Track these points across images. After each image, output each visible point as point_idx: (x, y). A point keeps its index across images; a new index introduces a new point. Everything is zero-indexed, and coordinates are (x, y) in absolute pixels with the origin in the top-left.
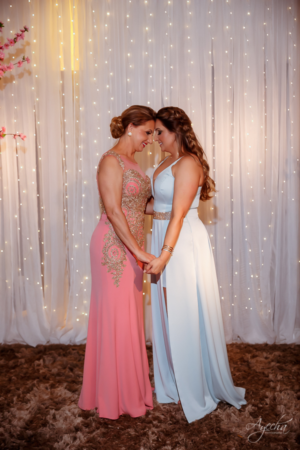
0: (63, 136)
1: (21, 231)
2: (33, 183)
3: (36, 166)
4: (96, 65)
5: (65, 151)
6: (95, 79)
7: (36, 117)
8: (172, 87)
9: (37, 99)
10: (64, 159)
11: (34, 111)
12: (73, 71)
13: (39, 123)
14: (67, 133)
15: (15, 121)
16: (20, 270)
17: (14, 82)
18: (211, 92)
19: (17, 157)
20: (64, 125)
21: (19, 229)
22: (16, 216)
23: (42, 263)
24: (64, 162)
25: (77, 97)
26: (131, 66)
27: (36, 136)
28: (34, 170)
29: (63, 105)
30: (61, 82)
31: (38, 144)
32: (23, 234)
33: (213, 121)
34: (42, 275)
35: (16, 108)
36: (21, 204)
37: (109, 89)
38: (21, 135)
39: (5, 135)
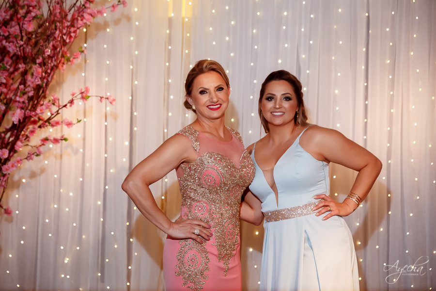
0: (167, 100)
1: (104, 223)
2: (124, 160)
3: (129, 138)
4: (213, 11)
5: (167, 120)
6: (211, 29)
7: (133, 75)
8: (311, 42)
9: (137, 53)
10: (166, 131)
11: (131, 67)
12: (183, 19)
13: (136, 83)
14: (172, 97)
15: (107, 79)
16: (99, 274)
17: (108, 30)
18: (364, 50)
19: (106, 126)
20: (168, 86)
21: (102, 220)
22: (99, 203)
23: (130, 268)
24: (166, 134)
25: (187, 51)
26: (258, 13)
27: (132, 100)
28: (127, 143)
29: (169, 62)
30: (168, 31)
31: (134, 110)
32: (106, 226)
33: (367, 88)
34: (128, 284)
35: (108, 62)
36: (107, 187)
37: (229, 42)
38: (109, 98)
39: (89, 97)
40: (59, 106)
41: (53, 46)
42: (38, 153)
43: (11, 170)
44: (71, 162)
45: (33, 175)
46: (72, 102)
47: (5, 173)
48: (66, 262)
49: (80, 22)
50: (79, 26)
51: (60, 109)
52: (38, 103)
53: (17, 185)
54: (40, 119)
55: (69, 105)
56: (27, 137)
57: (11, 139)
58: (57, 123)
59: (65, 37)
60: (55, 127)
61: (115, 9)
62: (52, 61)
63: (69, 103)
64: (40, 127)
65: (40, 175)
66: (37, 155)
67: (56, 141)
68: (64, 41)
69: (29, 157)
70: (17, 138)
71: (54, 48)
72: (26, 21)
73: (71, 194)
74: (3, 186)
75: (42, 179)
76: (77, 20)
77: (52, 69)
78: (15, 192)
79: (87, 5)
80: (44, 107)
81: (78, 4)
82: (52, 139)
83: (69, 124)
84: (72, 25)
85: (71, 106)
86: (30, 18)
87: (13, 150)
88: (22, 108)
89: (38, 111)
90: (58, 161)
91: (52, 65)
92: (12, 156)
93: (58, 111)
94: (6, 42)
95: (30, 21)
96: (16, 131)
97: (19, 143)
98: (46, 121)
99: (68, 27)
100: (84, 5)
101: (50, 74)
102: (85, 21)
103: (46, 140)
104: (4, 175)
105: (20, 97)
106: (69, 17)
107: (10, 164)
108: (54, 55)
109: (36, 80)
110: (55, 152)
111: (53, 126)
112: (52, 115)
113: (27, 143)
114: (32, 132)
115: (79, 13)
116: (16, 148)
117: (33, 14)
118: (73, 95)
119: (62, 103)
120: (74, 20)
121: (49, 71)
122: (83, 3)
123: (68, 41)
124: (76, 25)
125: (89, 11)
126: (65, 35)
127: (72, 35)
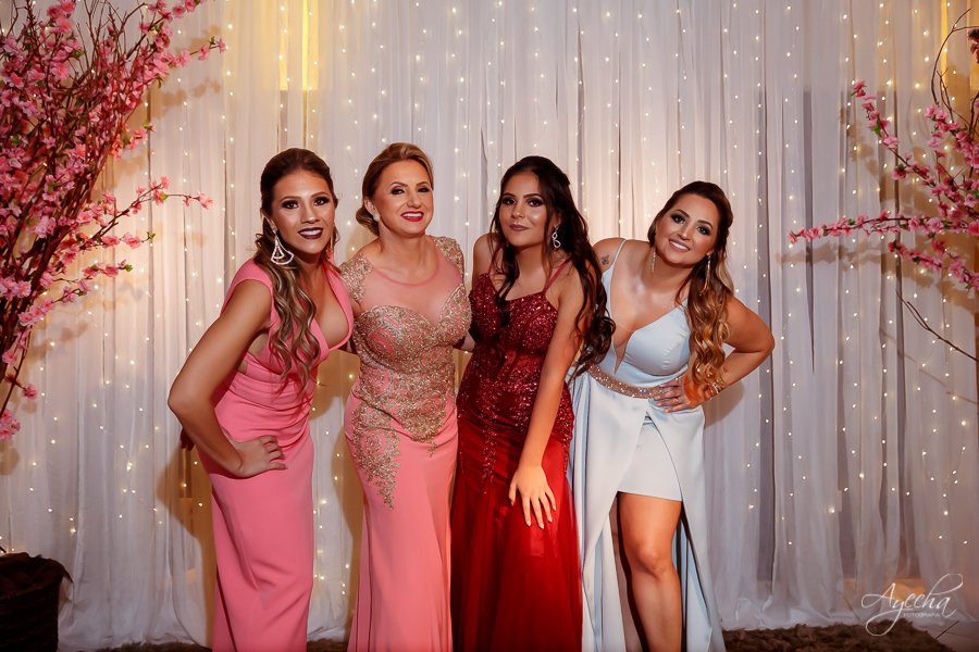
2: (217, 306)
3: (223, 273)
4: (353, 74)
6: (350, 101)
7: (227, 175)
8: (503, 122)
9: (232, 140)
11: (224, 162)
13: (232, 186)
15: (185, 181)
16: (184, 485)
17: (185, 104)
18: (576, 134)
19: (185, 253)
25: (312, 136)
26: (421, 79)
27: (226, 212)
28: (221, 280)
30: (281, 106)
31: (230, 228)
35: (186, 154)
37: (377, 121)
38: (202, 197)
39: (167, 196)
40: (115, 212)
41: (103, 110)
42: (82, 290)
43: (34, 319)
44: (131, 314)
45: (67, 335)
46: (137, 205)
47: (24, 325)
48: (129, 468)
49: (148, 72)
50: (147, 79)
51: (116, 217)
52: (79, 205)
53: (42, 352)
54: (79, 238)
55: (132, 210)
56: (60, 265)
57: (32, 270)
58: (114, 241)
59: (123, 96)
60: (109, 248)
61: (206, 55)
62: (101, 137)
63: (132, 206)
64: (83, 248)
65: (79, 336)
66: (81, 293)
67: (111, 271)
68: (123, 102)
69: (66, 297)
70: (44, 267)
71: (105, 114)
72: (56, 61)
73: (132, 362)
74: (22, 347)
75: (81, 343)
76: (142, 68)
77: (101, 151)
78: (39, 363)
79: (161, 45)
80: (90, 213)
81: (144, 44)
82: (104, 268)
83: (134, 242)
84: (134, 77)
85: (135, 212)
86: (62, 56)
87: (37, 288)
88: (50, 215)
89: (80, 219)
90: (109, 314)
91: (102, 142)
92: (36, 296)
93: (113, 221)
94: (20, 100)
95: (62, 61)
96: (40, 256)
97: (46, 275)
98: (94, 238)
99: (127, 80)
100: (154, 46)
101: (98, 157)
102: (156, 71)
103: (94, 270)
104: (23, 330)
105: (49, 194)
106: (129, 66)
107: (32, 309)
108: (104, 126)
109: (76, 166)
110: (102, 299)
111: (106, 245)
112: (104, 227)
113: (61, 276)
114: (70, 256)
115: (145, 59)
116: (43, 282)
117: (68, 49)
118: (140, 191)
119: (121, 208)
120: (138, 69)
121: (97, 153)
122: (151, 43)
123: (128, 102)
124: (140, 79)
125: (162, 55)
126: (123, 92)
127: (135, 93)
